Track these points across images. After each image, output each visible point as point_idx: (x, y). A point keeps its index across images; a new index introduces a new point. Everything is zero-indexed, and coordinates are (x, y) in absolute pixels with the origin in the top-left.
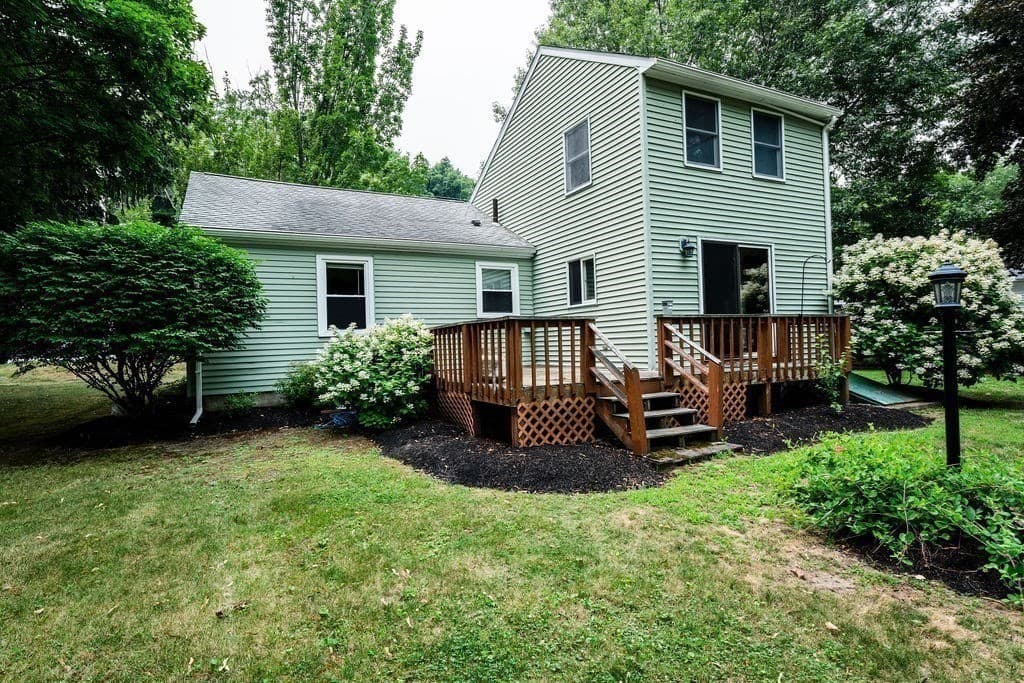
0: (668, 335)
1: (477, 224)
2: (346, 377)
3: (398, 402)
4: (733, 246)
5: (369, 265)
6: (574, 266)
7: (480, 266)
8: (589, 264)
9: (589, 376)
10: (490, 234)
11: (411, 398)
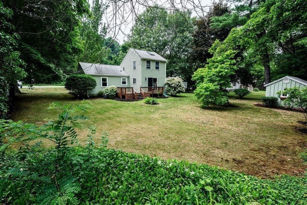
0: (141, 89)
1: (121, 71)
2: (107, 92)
3: (113, 95)
4: (152, 78)
5: (107, 78)
6: (134, 79)
7: (122, 78)
8: (135, 79)
9: (133, 93)
10: (123, 73)
11: (114, 95)
